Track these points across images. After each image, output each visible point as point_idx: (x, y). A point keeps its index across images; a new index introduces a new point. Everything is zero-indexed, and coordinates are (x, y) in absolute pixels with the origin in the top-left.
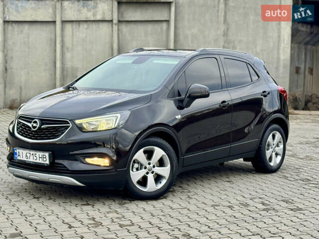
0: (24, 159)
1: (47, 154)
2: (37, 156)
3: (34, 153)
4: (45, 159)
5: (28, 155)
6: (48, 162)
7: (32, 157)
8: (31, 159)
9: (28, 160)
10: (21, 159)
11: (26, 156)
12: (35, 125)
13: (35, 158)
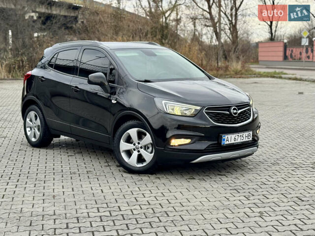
0: (233, 142)
1: (251, 133)
2: (244, 136)
3: (242, 134)
4: (249, 137)
5: (237, 137)
6: (251, 139)
7: (239, 138)
8: (239, 140)
9: (236, 142)
10: (230, 142)
11: (235, 138)
12: (235, 111)
13: (242, 138)
